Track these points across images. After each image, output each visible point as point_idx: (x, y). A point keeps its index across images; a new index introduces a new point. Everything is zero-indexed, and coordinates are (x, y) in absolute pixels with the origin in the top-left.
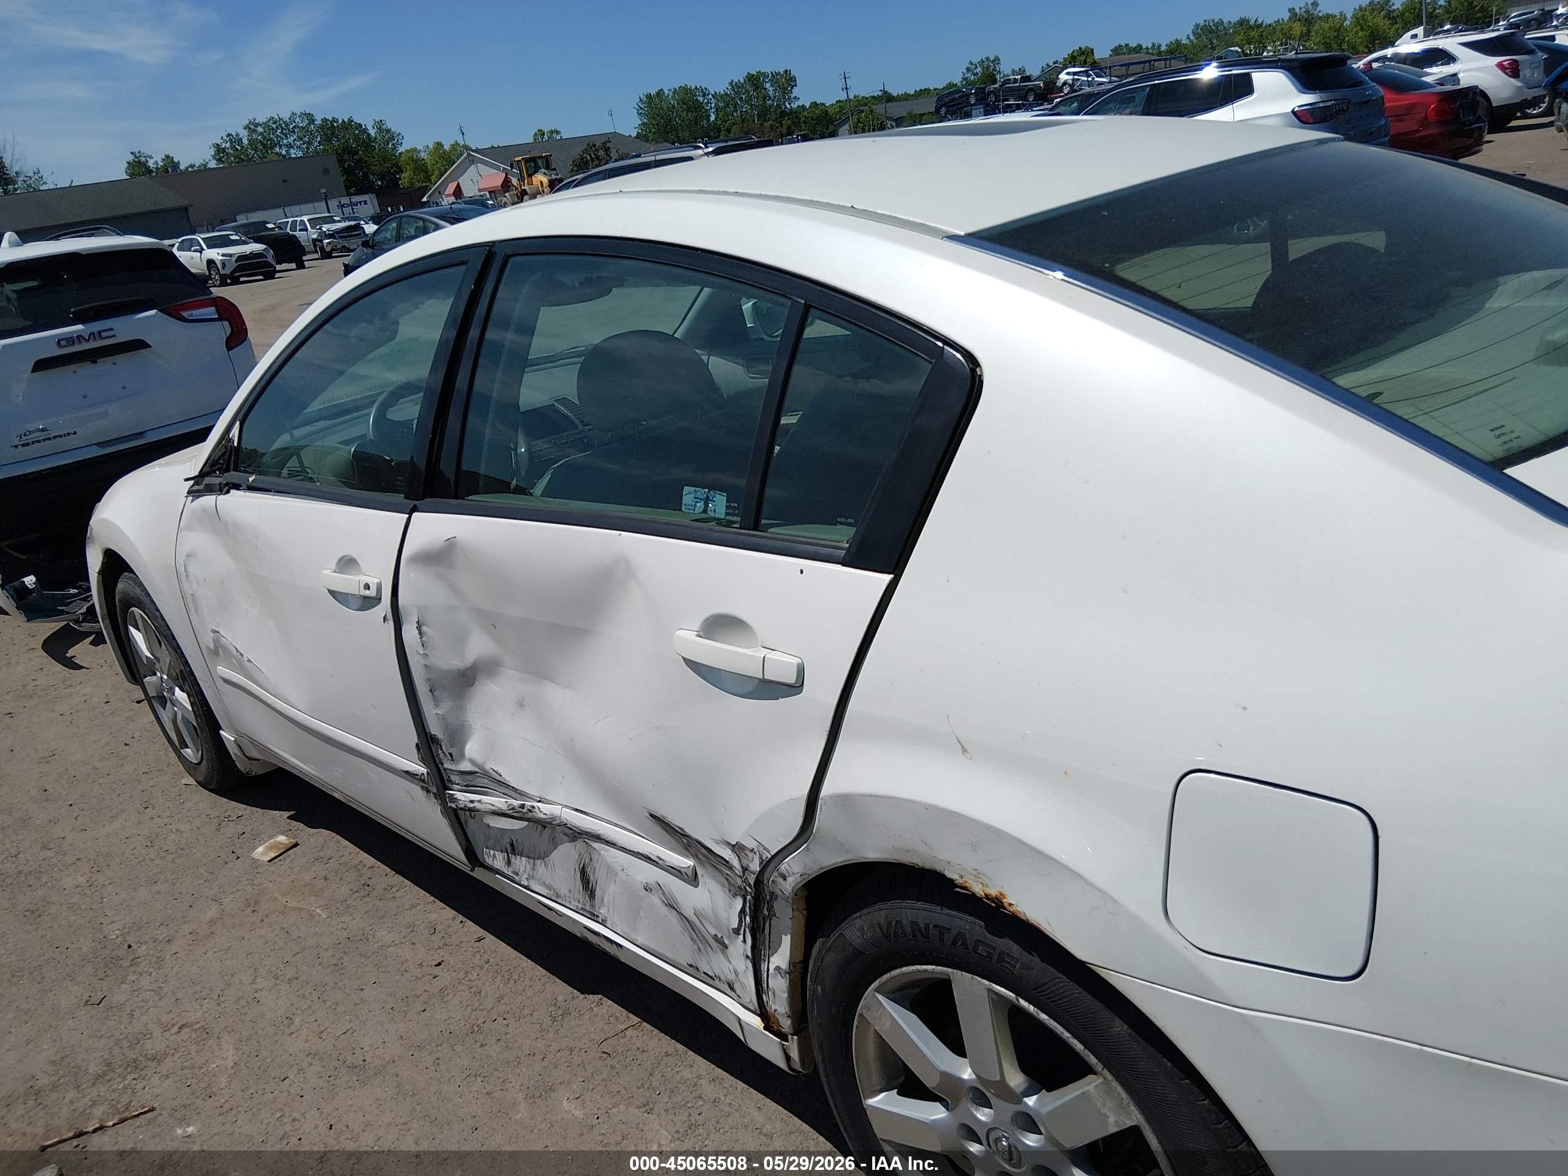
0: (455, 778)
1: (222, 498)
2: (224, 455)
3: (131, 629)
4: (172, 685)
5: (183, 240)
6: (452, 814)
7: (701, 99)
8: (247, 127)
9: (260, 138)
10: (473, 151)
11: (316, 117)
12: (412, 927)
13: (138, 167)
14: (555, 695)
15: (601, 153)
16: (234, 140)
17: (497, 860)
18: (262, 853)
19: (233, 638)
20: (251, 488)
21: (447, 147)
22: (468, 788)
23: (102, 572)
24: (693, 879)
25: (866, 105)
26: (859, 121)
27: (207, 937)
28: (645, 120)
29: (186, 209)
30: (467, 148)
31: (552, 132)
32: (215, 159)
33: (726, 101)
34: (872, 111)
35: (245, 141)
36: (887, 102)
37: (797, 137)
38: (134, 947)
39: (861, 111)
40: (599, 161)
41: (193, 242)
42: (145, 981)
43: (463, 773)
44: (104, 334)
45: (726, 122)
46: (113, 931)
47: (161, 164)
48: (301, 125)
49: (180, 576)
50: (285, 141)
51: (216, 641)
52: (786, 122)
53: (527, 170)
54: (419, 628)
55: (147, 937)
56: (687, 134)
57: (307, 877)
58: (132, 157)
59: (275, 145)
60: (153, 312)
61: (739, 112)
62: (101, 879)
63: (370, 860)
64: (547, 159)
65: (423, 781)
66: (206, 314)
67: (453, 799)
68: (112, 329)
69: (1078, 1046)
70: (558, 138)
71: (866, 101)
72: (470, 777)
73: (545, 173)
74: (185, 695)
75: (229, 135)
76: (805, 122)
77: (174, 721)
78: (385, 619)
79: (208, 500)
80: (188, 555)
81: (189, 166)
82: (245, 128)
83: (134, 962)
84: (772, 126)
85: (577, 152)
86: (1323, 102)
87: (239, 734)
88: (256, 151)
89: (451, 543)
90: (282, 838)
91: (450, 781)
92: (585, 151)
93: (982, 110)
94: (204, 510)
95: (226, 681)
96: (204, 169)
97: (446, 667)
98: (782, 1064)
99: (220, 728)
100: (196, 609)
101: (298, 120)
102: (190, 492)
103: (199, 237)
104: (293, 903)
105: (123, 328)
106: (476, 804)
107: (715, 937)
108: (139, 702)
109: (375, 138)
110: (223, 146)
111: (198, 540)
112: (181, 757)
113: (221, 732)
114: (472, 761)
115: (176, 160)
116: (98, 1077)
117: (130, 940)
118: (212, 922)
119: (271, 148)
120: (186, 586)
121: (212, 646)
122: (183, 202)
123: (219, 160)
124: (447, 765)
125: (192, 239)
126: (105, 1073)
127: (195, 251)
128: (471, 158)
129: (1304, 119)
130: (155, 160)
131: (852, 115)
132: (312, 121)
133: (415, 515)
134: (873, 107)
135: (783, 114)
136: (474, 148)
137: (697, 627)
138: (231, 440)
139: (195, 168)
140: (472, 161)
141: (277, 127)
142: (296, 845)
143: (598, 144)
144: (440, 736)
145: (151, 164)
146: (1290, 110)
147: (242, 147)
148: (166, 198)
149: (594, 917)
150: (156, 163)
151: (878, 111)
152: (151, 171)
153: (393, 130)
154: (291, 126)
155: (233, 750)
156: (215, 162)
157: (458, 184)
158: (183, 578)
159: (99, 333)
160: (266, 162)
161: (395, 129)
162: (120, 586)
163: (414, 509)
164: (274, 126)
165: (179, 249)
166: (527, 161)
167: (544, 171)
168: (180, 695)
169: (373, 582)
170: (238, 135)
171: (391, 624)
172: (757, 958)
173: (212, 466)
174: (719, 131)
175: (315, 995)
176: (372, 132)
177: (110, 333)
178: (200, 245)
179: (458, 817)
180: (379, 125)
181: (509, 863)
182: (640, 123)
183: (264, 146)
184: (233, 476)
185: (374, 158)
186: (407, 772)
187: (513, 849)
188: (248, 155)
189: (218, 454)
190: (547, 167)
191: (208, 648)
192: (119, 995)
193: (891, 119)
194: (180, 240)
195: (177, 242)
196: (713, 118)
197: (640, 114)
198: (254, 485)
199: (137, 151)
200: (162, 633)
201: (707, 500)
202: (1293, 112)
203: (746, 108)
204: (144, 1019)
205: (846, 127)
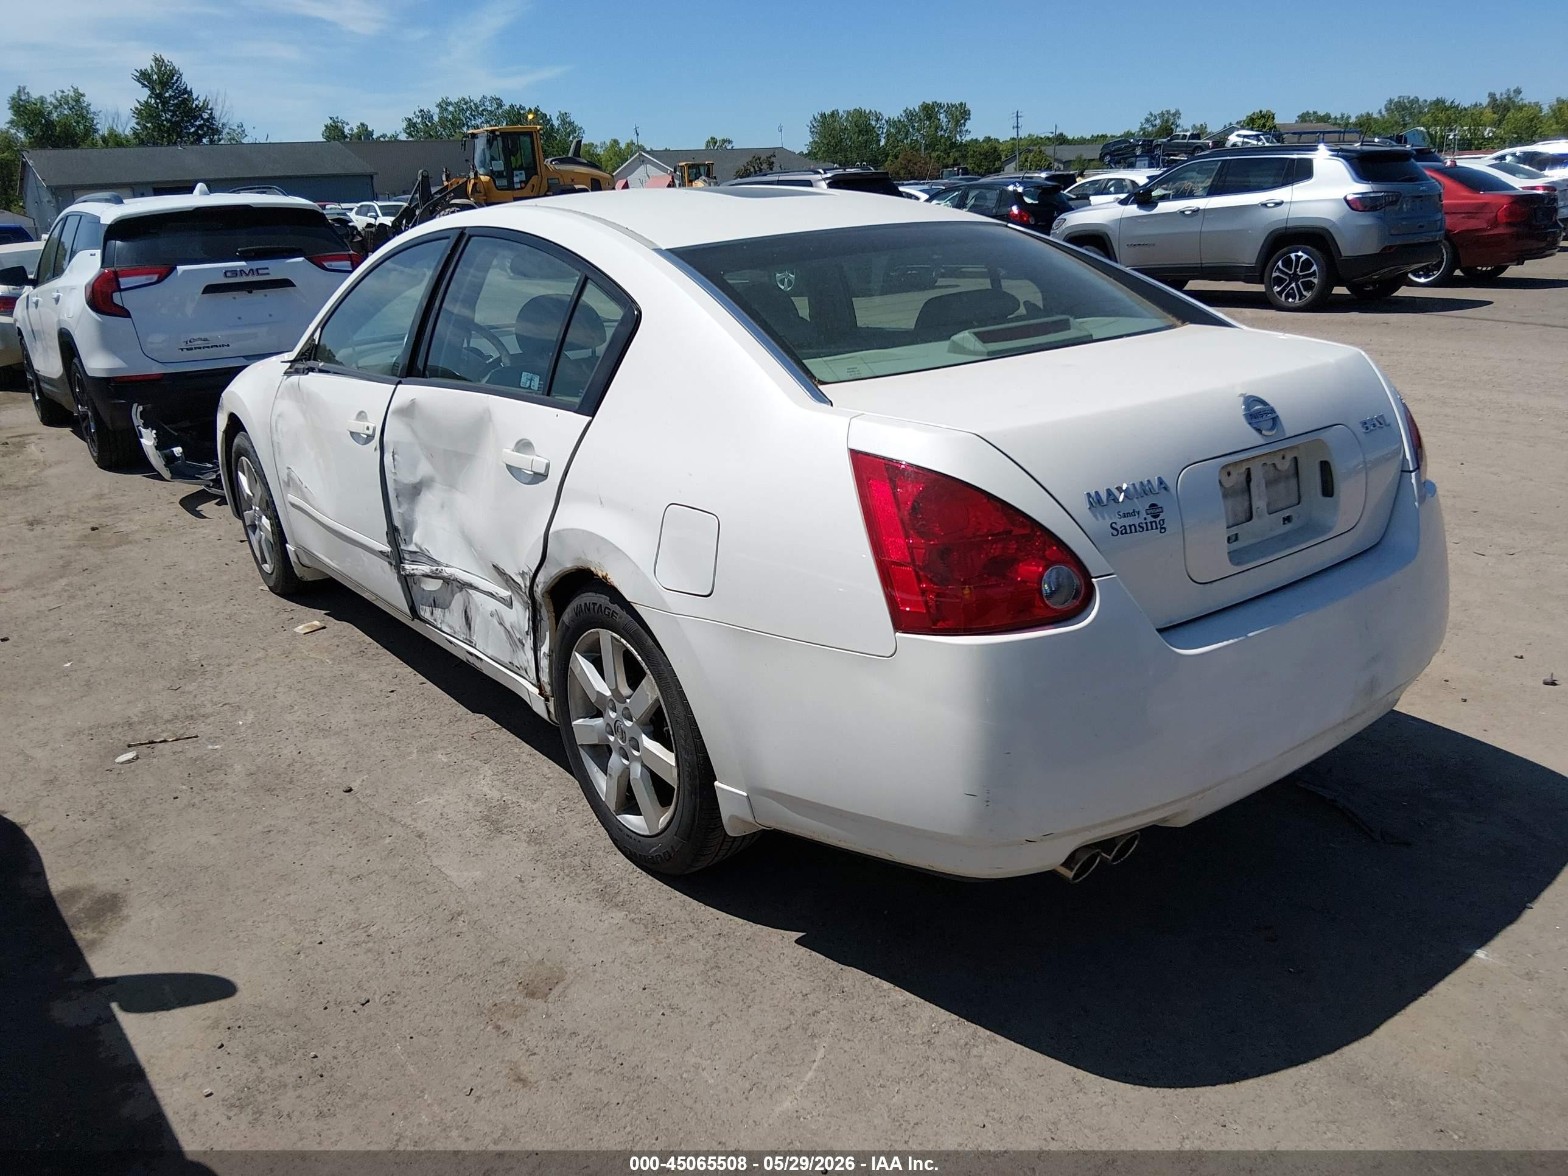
0: (407, 556)
1: (303, 377)
2: (308, 350)
3: (240, 473)
4: (261, 513)
5: (362, 206)
6: (403, 579)
7: (873, 123)
8: (439, 105)
9: (450, 117)
10: (648, 152)
11: (504, 102)
12: (383, 674)
13: (335, 131)
14: (460, 498)
15: (765, 166)
16: (425, 115)
17: (425, 612)
18: (301, 629)
19: (298, 473)
20: (321, 371)
21: (623, 145)
22: (413, 562)
23: (226, 432)
24: (510, 605)
25: (1035, 145)
26: (1026, 161)
27: (253, 666)
28: (816, 139)
29: (372, 177)
30: (641, 148)
31: (724, 141)
32: (406, 132)
33: (899, 127)
34: (1041, 152)
35: (436, 119)
36: (1061, 144)
37: (958, 170)
38: (205, 666)
39: (1030, 151)
40: (760, 172)
41: (370, 209)
42: (207, 683)
43: (411, 552)
44: (260, 272)
45: (895, 148)
46: (194, 658)
47: (356, 131)
48: (489, 109)
49: (272, 430)
50: (473, 122)
51: (289, 475)
52: (954, 154)
53: (689, 175)
54: (393, 456)
55: (215, 663)
56: (855, 156)
57: (326, 644)
58: (329, 122)
59: (464, 125)
60: (301, 259)
61: (909, 140)
62: (191, 632)
63: (369, 639)
64: (709, 168)
65: (388, 556)
66: (343, 266)
67: (404, 569)
68: (267, 268)
69: (639, 658)
70: (729, 147)
71: (1039, 141)
72: (413, 555)
73: (704, 181)
74: (268, 521)
75: (421, 111)
76: (972, 156)
77: (260, 542)
78: (376, 449)
79: (295, 378)
80: (279, 416)
81: (382, 136)
82: (437, 106)
83: (203, 673)
84: (939, 157)
85: (741, 163)
86: (1374, 192)
87: (299, 547)
88: (445, 129)
89: (413, 402)
90: (317, 623)
91: (404, 559)
92: (750, 163)
93: (1147, 162)
94: (292, 385)
95: (293, 505)
96: (394, 141)
97: (406, 482)
98: (545, 716)
99: (287, 542)
100: (279, 453)
101: (487, 103)
102: (286, 373)
103: (376, 205)
104: (312, 655)
105: (276, 269)
106: (415, 571)
107: (519, 639)
108: (242, 541)
109: (558, 130)
110: (414, 121)
111: (286, 406)
112: (261, 570)
113: (287, 545)
114: (416, 545)
115: (370, 129)
116: (168, 721)
117: (203, 663)
118: (259, 659)
119: (459, 128)
120: (275, 437)
121: (286, 480)
122: (369, 170)
123: (410, 134)
124: (403, 547)
125: (370, 206)
126: (172, 720)
127: (371, 217)
128: (642, 158)
129: (1354, 207)
130: (351, 127)
131: (1020, 154)
132: (500, 105)
133: (400, 386)
134: (1043, 148)
135: (954, 145)
136: (648, 149)
137: (513, 447)
138: (314, 340)
139: (387, 139)
140: (643, 161)
141: (467, 108)
142: (324, 628)
143: (763, 157)
144: (400, 527)
145: (347, 131)
146: (1342, 197)
147: (433, 124)
148: (357, 165)
149: (470, 643)
150: (352, 129)
151: (1047, 153)
152: (346, 137)
153: (576, 123)
154: (481, 109)
155: (293, 558)
156: (406, 135)
157: (627, 182)
158: (274, 430)
159: (257, 270)
160: (454, 141)
161: (578, 123)
162: (236, 441)
163: (400, 383)
164: (465, 107)
165: (357, 213)
166: (690, 167)
167: (704, 177)
168: (265, 521)
169: (371, 426)
170: (429, 112)
171: (378, 452)
172: (536, 650)
173: (303, 356)
174: (887, 155)
175: (311, 698)
176: (556, 123)
177: (266, 271)
178: (376, 212)
179: (407, 582)
180: (564, 117)
181: (432, 613)
182: (811, 140)
183: (453, 124)
184: (311, 363)
185: (553, 148)
186: (381, 552)
187: (435, 604)
188: (437, 132)
189: (305, 349)
190: (708, 175)
191: (284, 481)
192: (192, 687)
193: (1060, 161)
194: (359, 205)
195: (356, 206)
196: (882, 143)
197: (812, 132)
198: (324, 368)
199: (335, 117)
200: (259, 476)
201: (531, 380)
202: (1345, 199)
203: (917, 136)
204: (203, 699)
205: (1013, 165)
